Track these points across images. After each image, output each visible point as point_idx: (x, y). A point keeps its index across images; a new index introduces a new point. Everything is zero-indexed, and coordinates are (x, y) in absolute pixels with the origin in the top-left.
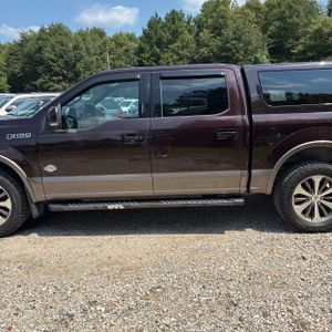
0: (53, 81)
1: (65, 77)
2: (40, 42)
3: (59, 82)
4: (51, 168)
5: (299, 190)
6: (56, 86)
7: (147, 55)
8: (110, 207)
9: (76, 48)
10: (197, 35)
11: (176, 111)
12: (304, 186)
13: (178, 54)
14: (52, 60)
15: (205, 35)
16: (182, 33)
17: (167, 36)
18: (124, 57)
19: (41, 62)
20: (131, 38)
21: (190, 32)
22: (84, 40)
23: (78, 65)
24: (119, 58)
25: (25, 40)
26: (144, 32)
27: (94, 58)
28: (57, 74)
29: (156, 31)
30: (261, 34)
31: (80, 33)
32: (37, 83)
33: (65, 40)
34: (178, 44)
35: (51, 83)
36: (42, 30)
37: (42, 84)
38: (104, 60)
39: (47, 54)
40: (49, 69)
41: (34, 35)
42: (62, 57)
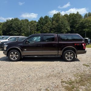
0: (15, 32)
1: (18, 31)
2: (12, 22)
3: (16, 32)
4: (25, 50)
5: (66, 54)
6: (15, 34)
7: (39, 27)
8: (35, 56)
9: (21, 24)
10: (52, 22)
11: (46, 41)
12: (67, 54)
13: (47, 27)
14: (15, 27)
15: (54, 22)
16: (48, 21)
17: (44, 22)
18: (33, 27)
19: (12, 27)
20: (35, 22)
21: (50, 21)
22: (23, 22)
23: (21, 28)
24: (32, 27)
25: (8, 21)
26: (39, 21)
27: (25, 27)
28: (15, 31)
29: (42, 21)
30: (68, 22)
31: (22, 20)
32: (10, 33)
33: (18, 22)
34: (47, 24)
35: (14, 33)
36: (12, 19)
37: (11, 33)
38: (28, 27)
39: (13, 25)
40: (14, 29)
41: (10, 20)
42: (17, 26)
